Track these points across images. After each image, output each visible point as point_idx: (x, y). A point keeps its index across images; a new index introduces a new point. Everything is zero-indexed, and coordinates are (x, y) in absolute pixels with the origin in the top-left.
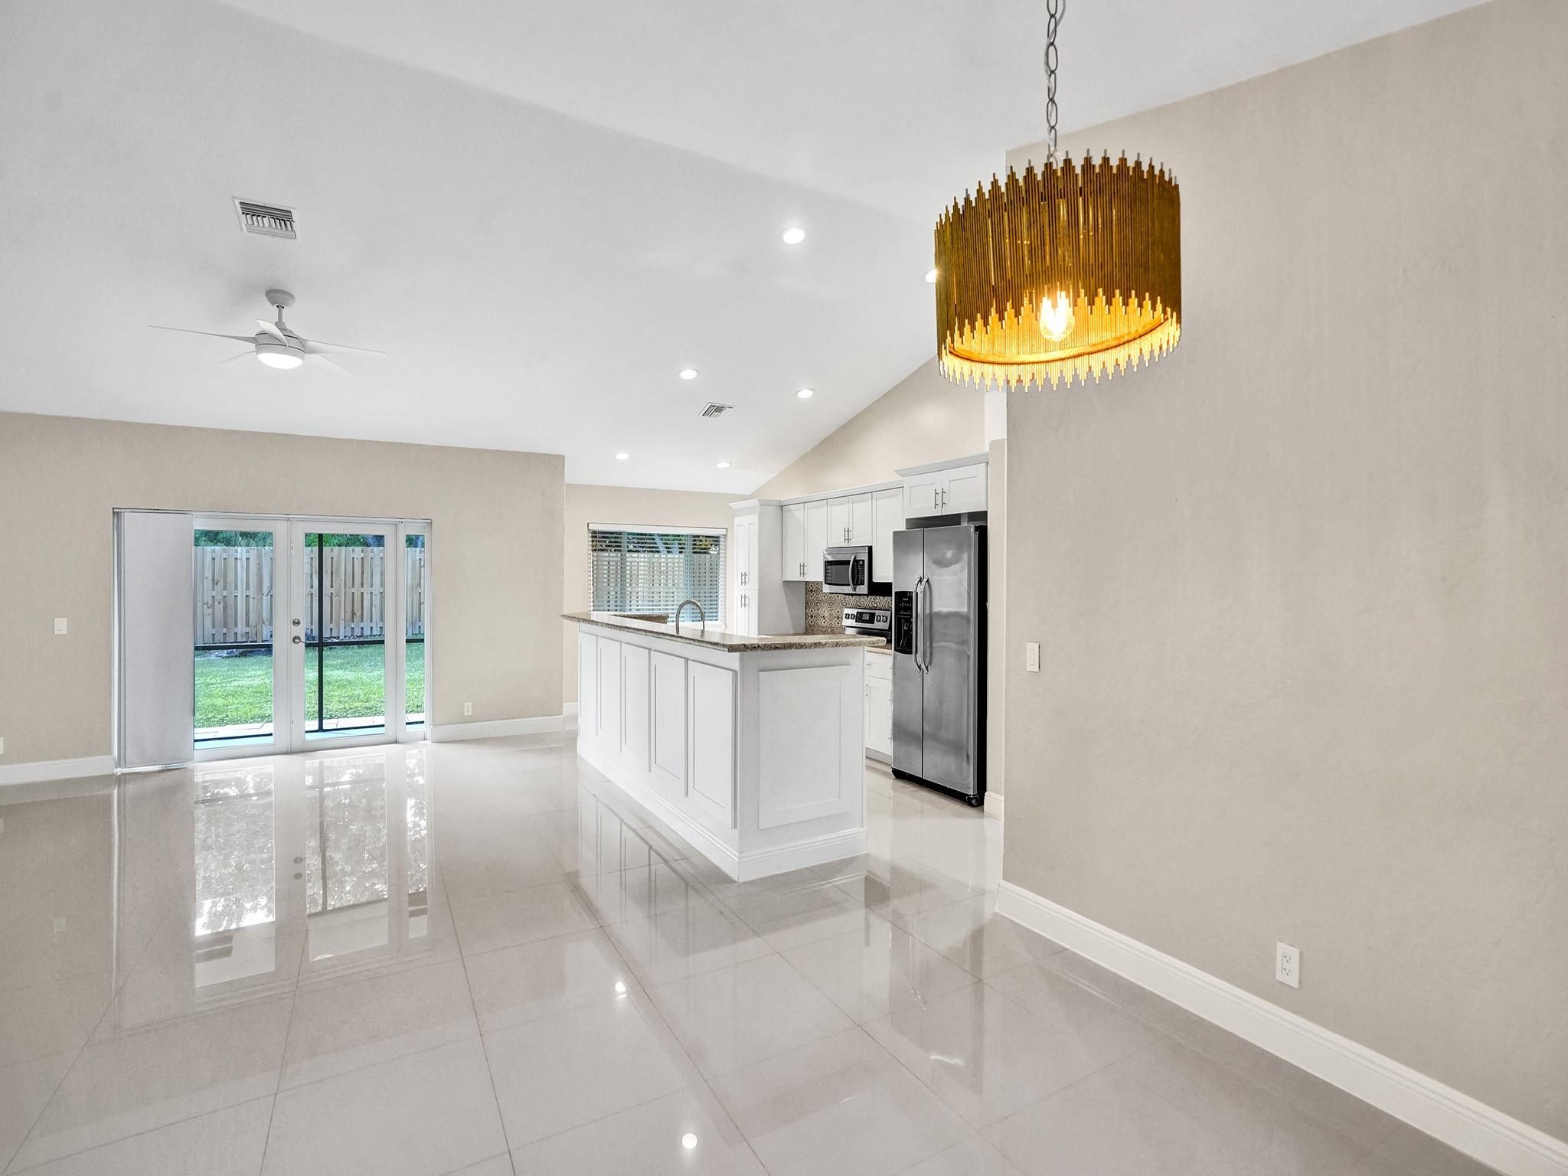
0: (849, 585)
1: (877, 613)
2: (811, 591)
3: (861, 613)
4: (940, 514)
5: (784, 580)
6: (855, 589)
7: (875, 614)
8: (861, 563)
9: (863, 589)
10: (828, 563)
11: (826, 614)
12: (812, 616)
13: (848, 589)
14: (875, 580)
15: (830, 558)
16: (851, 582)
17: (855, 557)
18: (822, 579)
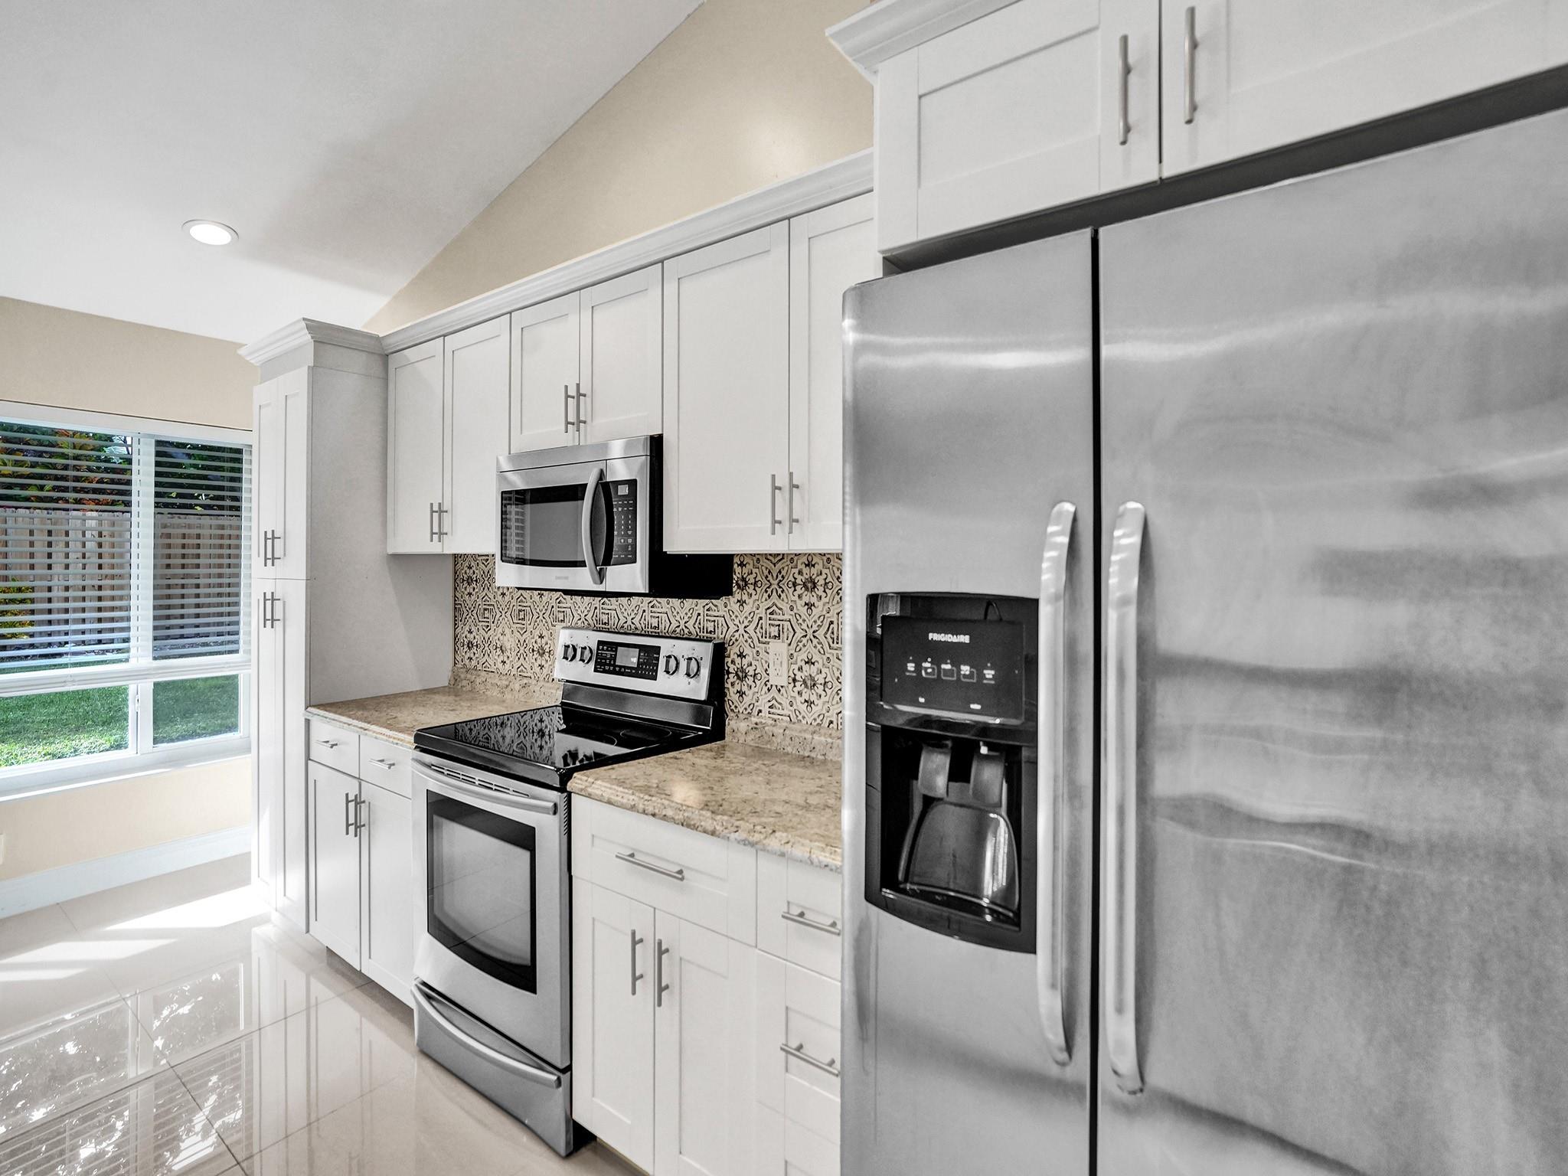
0: (582, 564)
1: (666, 646)
2: (470, 580)
3: (614, 646)
4: (1151, 176)
5: (390, 551)
6: (601, 576)
7: (657, 649)
8: (623, 490)
9: (632, 576)
10: (513, 499)
11: (509, 642)
12: (470, 645)
13: (583, 578)
14: (673, 545)
15: (519, 483)
16: (587, 555)
17: (602, 475)
18: (493, 547)
